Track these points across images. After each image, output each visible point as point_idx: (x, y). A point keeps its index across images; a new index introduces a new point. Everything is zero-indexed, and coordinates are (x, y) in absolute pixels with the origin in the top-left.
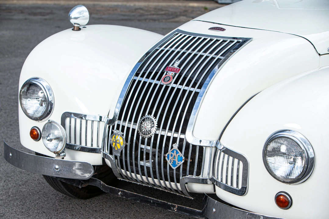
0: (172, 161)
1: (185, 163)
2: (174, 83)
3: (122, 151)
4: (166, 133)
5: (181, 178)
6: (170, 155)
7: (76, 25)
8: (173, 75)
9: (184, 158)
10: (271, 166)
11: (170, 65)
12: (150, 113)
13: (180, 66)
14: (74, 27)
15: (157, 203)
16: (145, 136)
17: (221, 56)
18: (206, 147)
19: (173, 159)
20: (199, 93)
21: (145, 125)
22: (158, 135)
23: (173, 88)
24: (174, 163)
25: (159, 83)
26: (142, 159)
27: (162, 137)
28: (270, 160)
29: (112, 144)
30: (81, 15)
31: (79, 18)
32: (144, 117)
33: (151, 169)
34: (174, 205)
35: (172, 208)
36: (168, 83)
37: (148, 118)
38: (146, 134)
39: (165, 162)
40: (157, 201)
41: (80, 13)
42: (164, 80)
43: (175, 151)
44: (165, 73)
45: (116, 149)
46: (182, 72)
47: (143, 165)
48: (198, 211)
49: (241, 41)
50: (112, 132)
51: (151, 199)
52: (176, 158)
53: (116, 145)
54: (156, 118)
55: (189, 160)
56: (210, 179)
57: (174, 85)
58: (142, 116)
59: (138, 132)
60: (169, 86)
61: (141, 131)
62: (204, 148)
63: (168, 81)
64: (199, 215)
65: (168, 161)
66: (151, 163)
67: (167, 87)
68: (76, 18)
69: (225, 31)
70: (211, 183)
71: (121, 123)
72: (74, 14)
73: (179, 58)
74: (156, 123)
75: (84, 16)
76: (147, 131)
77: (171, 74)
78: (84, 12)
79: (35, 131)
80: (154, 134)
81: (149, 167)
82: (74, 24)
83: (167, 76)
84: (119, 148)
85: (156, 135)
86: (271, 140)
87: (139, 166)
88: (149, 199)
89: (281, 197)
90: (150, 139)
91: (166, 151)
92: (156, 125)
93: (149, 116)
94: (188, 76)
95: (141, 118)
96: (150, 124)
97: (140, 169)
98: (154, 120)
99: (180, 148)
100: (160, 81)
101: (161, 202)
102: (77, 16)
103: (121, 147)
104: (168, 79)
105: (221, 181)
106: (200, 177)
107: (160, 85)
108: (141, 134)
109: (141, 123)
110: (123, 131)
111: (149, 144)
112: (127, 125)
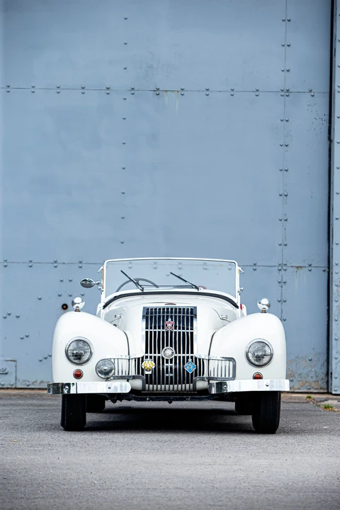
0: (188, 369)
1: (196, 370)
4: (182, 355)
5: (194, 379)
6: (187, 366)
7: (77, 308)
9: (195, 366)
12: (167, 345)
16: (168, 357)
20: (193, 332)
21: (167, 352)
24: (190, 370)
25: (165, 330)
26: (167, 373)
27: (180, 357)
32: (165, 349)
33: (174, 378)
34: (188, 397)
37: (168, 348)
38: (170, 357)
39: (184, 369)
42: (168, 328)
43: (190, 363)
44: (165, 325)
45: (148, 370)
47: (168, 376)
52: (191, 367)
54: (172, 347)
55: (198, 367)
57: (175, 330)
58: (163, 348)
59: (162, 357)
60: (172, 331)
61: (164, 356)
62: (204, 360)
63: (170, 328)
65: (186, 369)
66: (174, 375)
71: (149, 355)
74: (173, 349)
77: (170, 325)
79: (78, 372)
80: (174, 356)
81: (172, 376)
83: (168, 326)
84: (150, 368)
85: (176, 357)
87: (165, 377)
90: (171, 360)
91: (184, 364)
92: (174, 351)
96: (170, 351)
97: (165, 379)
99: (192, 360)
107: (166, 332)
108: (165, 358)
109: (164, 352)
110: (151, 358)
111: (171, 363)
112: (153, 355)
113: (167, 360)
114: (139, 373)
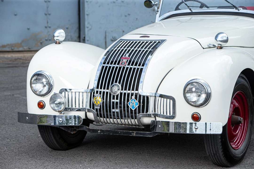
0: (132, 106)
1: (139, 107)
2: (128, 65)
3: (101, 106)
4: (127, 92)
5: (137, 115)
6: (130, 103)
7: (57, 41)
8: (126, 61)
9: (138, 103)
10: (188, 98)
11: (123, 56)
12: (116, 82)
13: (129, 56)
14: (57, 42)
15: (123, 133)
16: (114, 94)
17: (151, 49)
18: (150, 96)
19: (132, 105)
20: (143, 68)
21: (114, 88)
22: (122, 93)
23: (127, 68)
24: (133, 107)
25: (119, 66)
26: (113, 108)
27: (125, 94)
28: (188, 95)
29: (94, 102)
30: (60, 35)
31: (59, 36)
32: (113, 85)
33: (119, 113)
34: (133, 132)
35: (132, 134)
36: (124, 65)
37: (116, 85)
38: (115, 93)
39: (128, 107)
40: (123, 131)
41: (59, 33)
42: (122, 64)
43: (133, 100)
44: (121, 61)
45: (97, 105)
46: (131, 59)
47: (114, 111)
48: (148, 133)
49: (160, 41)
50: (94, 96)
51: (119, 131)
52: (134, 104)
53: (97, 102)
54: (120, 84)
55: (141, 104)
56: (153, 114)
57: (128, 66)
58: (112, 84)
59: (110, 93)
60: (125, 67)
61: (112, 92)
62: (149, 97)
63: (124, 64)
64: (148, 135)
65: (130, 106)
66: (119, 110)
67: (124, 68)
68: (57, 36)
69: (149, 38)
70: (154, 117)
71: (99, 90)
72: (56, 34)
73: (128, 52)
74: (120, 86)
75: (62, 35)
76: (116, 91)
77: (125, 61)
78: (61, 33)
79: (41, 103)
80: (120, 93)
81: (118, 112)
82: (56, 40)
83: (122, 62)
84: (99, 103)
85: (121, 93)
86: (187, 85)
87: (112, 112)
88: (118, 131)
89: (195, 115)
90: (117, 96)
91: (128, 100)
92: (120, 88)
93: (116, 84)
94: (135, 61)
95: (111, 85)
96: (117, 88)
97: (112, 114)
98: (119, 85)
99: (136, 98)
100: (119, 65)
101: (125, 131)
102: (58, 35)
103: (100, 103)
104: (124, 63)
105: (160, 114)
106: (148, 113)
107: (120, 67)
108: (112, 94)
109: (112, 88)
110: (100, 94)
111: (117, 99)
112: (102, 90)
113: (114, 96)
114: (90, 107)
